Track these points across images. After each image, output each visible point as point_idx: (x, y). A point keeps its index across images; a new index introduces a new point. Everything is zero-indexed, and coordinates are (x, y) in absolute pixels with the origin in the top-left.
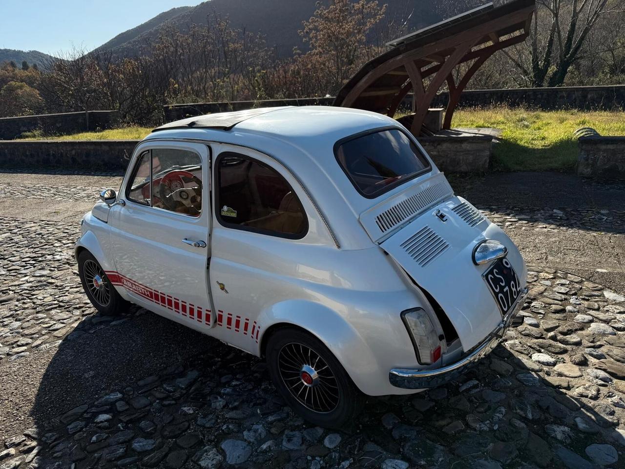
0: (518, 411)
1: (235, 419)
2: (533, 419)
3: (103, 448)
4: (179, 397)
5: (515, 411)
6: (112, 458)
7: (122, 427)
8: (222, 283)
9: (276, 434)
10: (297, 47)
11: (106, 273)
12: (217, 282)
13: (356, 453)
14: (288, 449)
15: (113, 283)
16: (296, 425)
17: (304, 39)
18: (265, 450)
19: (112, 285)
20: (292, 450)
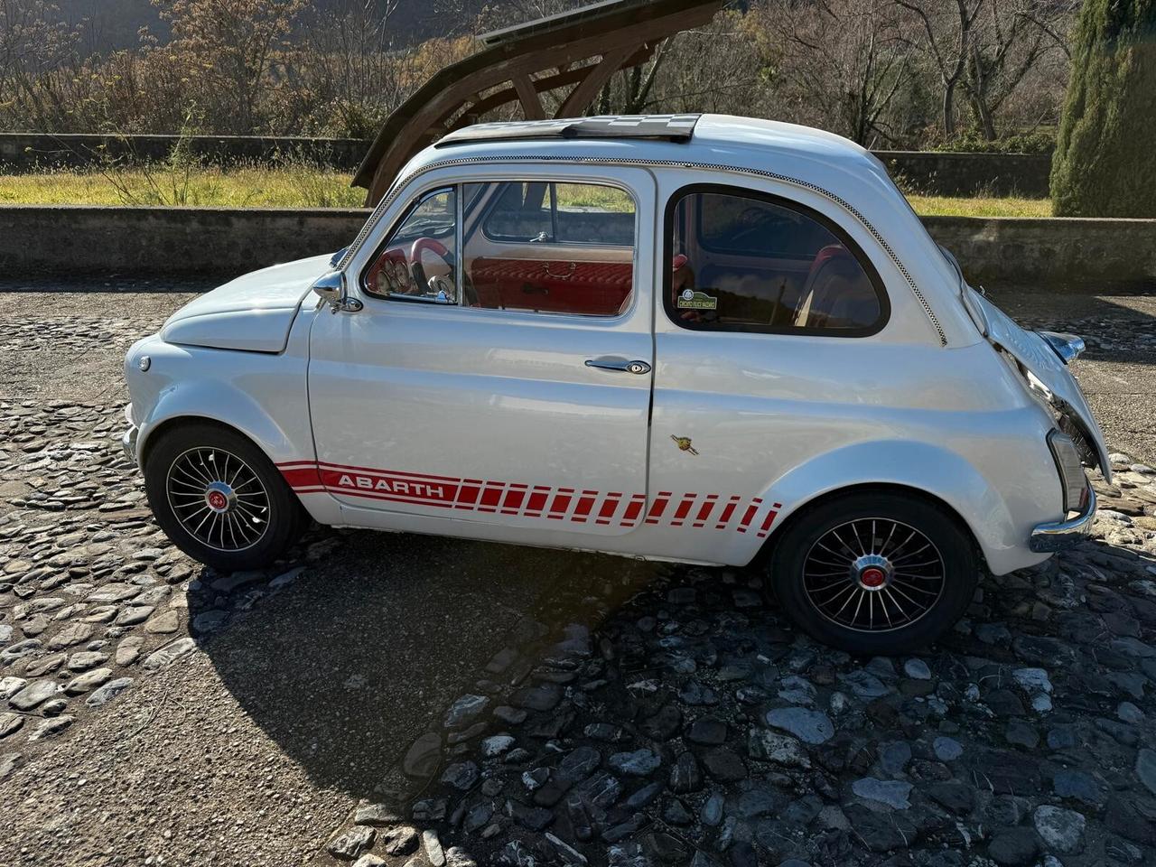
0: (1084, 574)
1: (740, 680)
2: (1108, 580)
3: (568, 790)
4: (599, 672)
5: (1079, 576)
6: (610, 799)
7: (558, 746)
8: (682, 437)
9: (831, 683)
10: (147, 28)
11: (280, 468)
12: (673, 437)
13: (968, 675)
14: (873, 698)
15: (294, 488)
16: (843, 662)
17: (161, 14)
18: (844, 709)
19: (294, 492)
20: (882, 698)
